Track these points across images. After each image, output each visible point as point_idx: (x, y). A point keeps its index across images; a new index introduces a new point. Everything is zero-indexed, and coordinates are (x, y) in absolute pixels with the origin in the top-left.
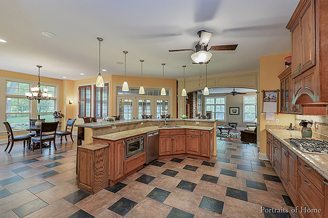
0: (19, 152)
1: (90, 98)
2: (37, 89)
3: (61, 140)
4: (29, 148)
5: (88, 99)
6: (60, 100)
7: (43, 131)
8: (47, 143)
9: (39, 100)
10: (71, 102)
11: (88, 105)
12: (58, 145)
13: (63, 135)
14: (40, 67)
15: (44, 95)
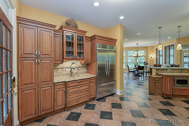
0: (131, 76)
1: (162, 54)
2: (137, 53)
3: (146, 74)
4: (134, 75)
5: (161, 55)
6: (147, 56)
7: (139, 69)
8: (140, 74)
9: (137, 57)
10: (152, 57)
11: (161, 58)
12: (145, 76)
13: (147, 72)
14: (137, 44)
15: (139, 55)
